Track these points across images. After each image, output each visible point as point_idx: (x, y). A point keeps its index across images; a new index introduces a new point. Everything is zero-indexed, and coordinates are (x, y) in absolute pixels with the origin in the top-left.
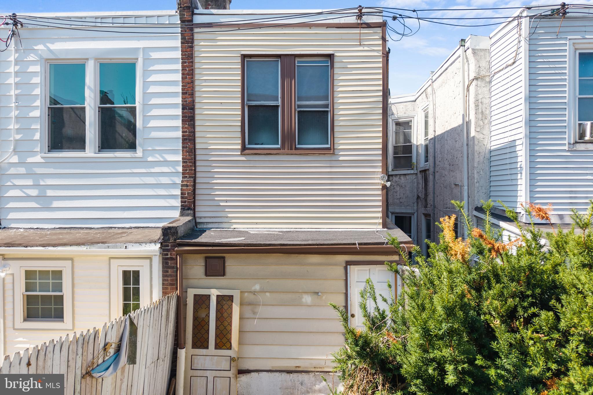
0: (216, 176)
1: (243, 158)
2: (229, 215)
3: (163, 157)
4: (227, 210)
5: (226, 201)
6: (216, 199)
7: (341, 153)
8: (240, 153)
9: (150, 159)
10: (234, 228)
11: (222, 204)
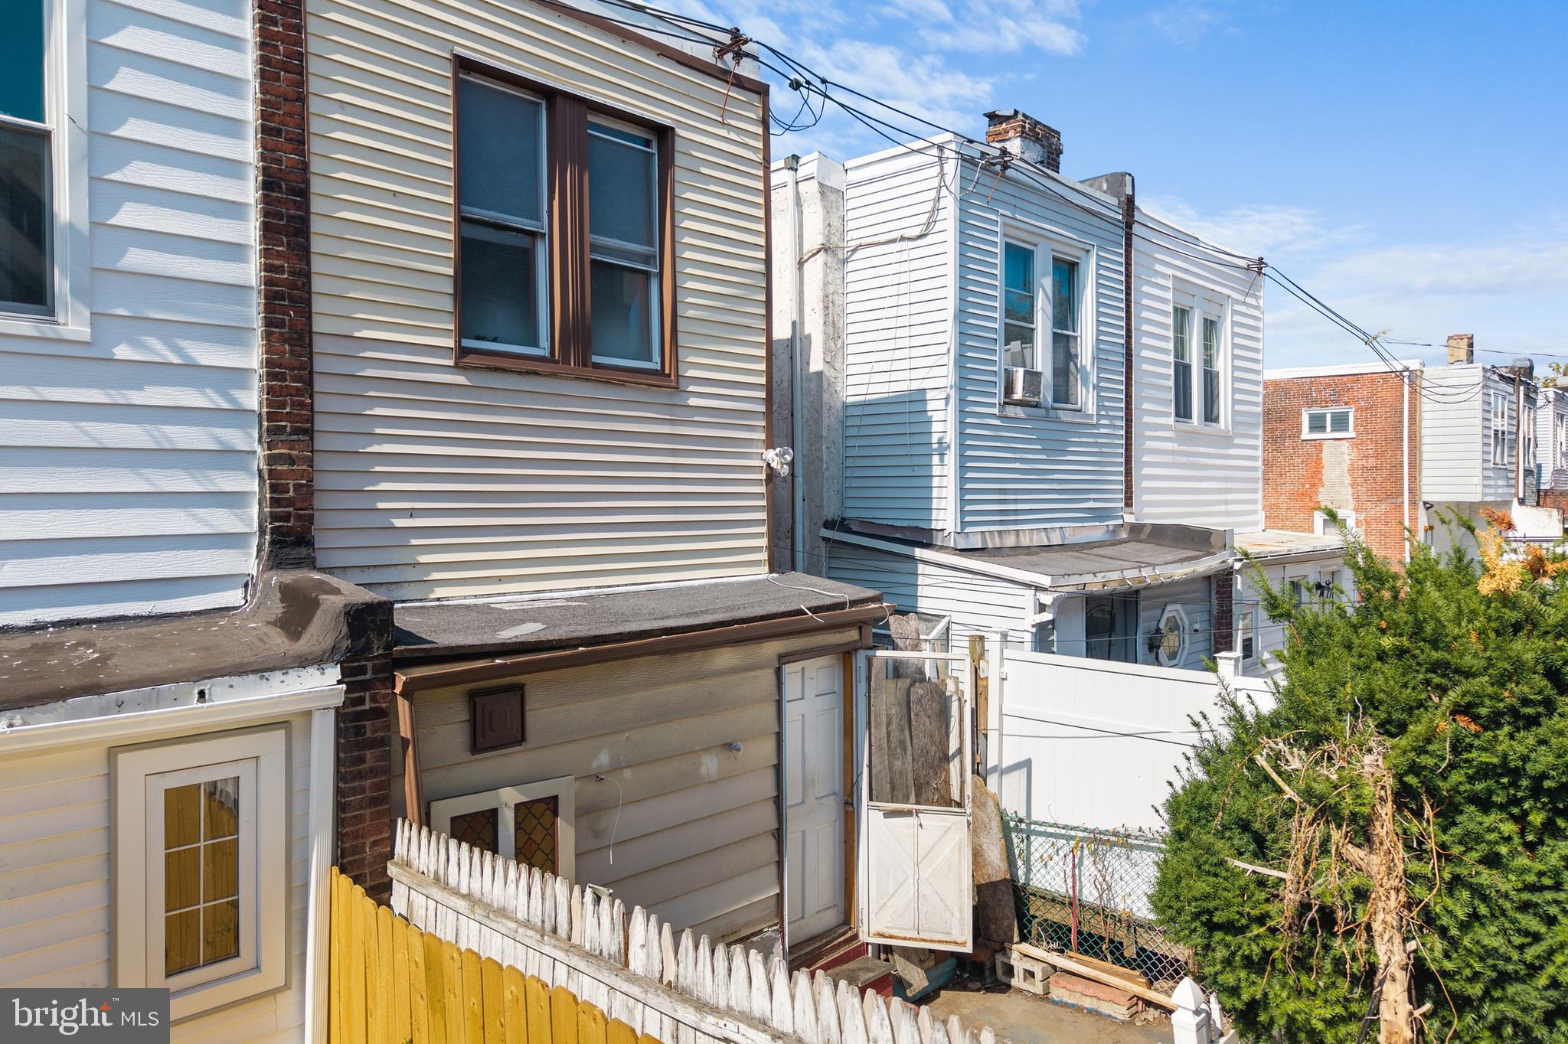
0: (378, 431)
1: (461, 379)
2: (423, 559)
3: (177, 350)
4: (414, 542)
5: (412, 513)
6: (380, 505)
7: (691, 388)
8: (451, 363)
9: (123, 352)
10: (438, 599)
11: (399, 523)
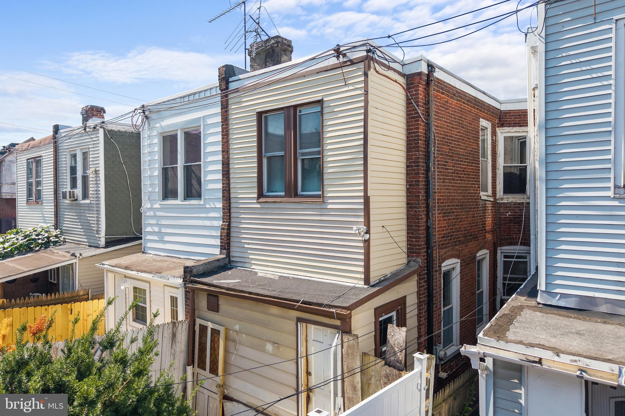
0: (242, 221)
1: (258, 206)
2: (251, 257)
3: (214, 204)
4: (249, 252)
5: (249, 244)
6: (243, 241)
7: (330, 201)
8: (256, 201)
9: (208, 206)
10: (253, 269)
11: (246, 246)
